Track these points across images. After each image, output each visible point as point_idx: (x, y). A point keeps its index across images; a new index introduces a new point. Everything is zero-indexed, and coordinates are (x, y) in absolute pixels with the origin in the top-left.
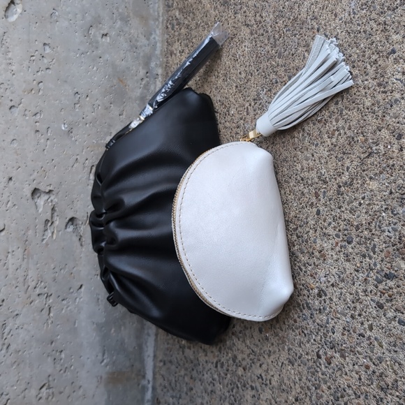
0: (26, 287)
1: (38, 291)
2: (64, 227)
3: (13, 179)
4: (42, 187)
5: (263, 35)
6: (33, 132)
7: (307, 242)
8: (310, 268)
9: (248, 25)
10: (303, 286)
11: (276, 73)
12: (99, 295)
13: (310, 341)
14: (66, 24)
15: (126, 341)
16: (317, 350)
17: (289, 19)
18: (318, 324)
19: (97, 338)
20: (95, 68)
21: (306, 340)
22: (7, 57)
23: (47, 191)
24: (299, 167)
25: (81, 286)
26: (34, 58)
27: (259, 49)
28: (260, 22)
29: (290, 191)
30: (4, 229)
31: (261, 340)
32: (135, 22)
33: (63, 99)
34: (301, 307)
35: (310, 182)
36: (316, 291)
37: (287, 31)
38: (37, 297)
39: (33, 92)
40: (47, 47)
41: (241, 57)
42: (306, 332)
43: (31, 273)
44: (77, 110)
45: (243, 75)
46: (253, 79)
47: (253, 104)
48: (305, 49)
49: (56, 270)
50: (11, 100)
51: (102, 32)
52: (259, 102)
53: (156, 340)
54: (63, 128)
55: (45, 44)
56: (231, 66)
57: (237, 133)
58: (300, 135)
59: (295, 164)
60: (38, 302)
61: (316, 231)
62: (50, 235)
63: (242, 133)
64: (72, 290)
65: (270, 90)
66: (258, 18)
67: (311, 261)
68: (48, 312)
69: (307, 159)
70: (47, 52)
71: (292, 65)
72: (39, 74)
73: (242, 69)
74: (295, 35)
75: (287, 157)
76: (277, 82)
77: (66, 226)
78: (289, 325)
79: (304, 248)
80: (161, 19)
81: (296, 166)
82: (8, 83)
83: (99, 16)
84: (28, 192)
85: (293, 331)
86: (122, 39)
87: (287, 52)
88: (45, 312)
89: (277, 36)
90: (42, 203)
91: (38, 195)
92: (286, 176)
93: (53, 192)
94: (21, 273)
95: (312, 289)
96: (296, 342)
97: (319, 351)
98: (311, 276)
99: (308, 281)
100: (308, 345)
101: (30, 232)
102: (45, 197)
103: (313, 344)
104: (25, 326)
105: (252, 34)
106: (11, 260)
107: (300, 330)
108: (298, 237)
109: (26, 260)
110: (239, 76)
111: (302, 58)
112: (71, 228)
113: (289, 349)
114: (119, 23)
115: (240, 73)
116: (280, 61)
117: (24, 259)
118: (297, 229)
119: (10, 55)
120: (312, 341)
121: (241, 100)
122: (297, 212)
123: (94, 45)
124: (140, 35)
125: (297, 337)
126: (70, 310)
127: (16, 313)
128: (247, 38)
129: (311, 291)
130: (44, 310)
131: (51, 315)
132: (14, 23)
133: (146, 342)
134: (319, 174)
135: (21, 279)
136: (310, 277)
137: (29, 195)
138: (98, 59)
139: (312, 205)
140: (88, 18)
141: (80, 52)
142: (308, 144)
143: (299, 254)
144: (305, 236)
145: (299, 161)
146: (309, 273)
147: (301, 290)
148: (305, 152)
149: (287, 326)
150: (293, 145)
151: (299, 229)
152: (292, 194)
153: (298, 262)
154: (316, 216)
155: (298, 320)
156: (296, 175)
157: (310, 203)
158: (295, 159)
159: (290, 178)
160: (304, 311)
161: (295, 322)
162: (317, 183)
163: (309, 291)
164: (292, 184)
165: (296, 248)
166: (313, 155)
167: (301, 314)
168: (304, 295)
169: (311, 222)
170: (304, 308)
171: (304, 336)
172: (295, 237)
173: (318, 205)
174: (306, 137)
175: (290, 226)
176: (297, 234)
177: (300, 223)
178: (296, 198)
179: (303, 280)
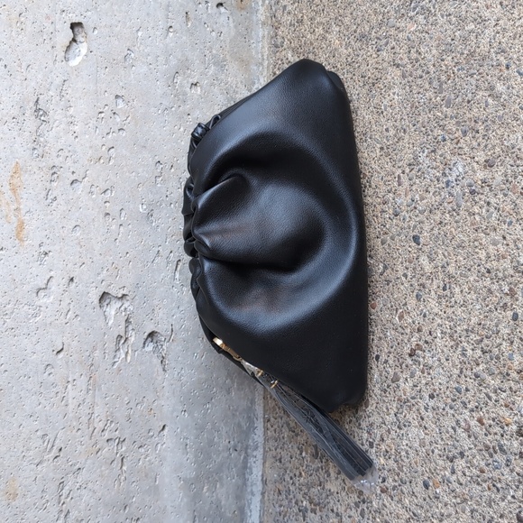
0: (91, 429)
1: (107, 435)
2: (142, 345)
3: (75, 281)
4: (113, 292)
5: (421, 77)
6: (102, 216)
7: (498, 358)
8: (504, 395)
9: (398, 66)
10: (494, 420)
11: (443, 127)
12: (187, 439)
13: (506, 498)
14: (145, 69)
15: (223, 503)
16: (518, 511)
17: (463, 54)
18: (518, 474)
19: (185, 500)
20: (182, 129)
21: (499, 496)
22: (68, 114)
23: (120, 296)
24: (483, 255)
25: (164, 427)
26: (103, 115)
27: (415, 96)
28: (417, 61)
29: (469, 289)
30: (62, 349)
31: (428, 499)
32: (233, 67)
33: (140, 170)
34: (491, 450)
35: (500, 275)
36: (514, 427)
37: (459, 70)
38: (106, 444)
39: (102, 161)
40: (120, 101)
41: (388, 109)
42: (499, 485)
43: (97, 410)
44: (159, 185)
45: (392, 132)
46: (407, 137)
47: (407, 170)
48: (488, 93)
49: (131, 405)
50: (73, 172)
51: (191, 81)
52: (416, 168)
53: (262, 501)
54: (141, 210)
55: (117, 97)
56: (373, 122)
57: (383, 211)
58: (484, 211)
59: (477, 250)
60: (107, 451)
61: (512, 342)
62: (123, 356)
63: (391, 211)
64: (151, 434)
65: (434, 151)
66: (414, 55)
67: (506, 386)
68: (120, 465)
69: (495, 243)
70: (119, 107)
71: (468, 115)
72: (110, 136)
73: (390, 124)
74: (472, 75)
75: (463, 242)
76: (444, 140)
77: (144, 344)
78: (471, 477)
79: (494, 368)
80: (266, 63)
81: (477, 253)
82: (70, 149)
83: (187, 60)
84: (94, 297)
85: (478, 484)
86: (216, 90)
87: (460, 99)
88: (117, 464)
89: (443, 78)
90: (113, 313)
91: (108, 301)
92: (462, 268)
93: (128, 298)
94: (84, 410)
95: (507, 425)
96: (484, 500)
97: (520, 512)
98: (506, 406)
99: (501, 413)
100: (503, 504)
101: (97, 353)
102: (116, 305)
103: (511, 503)
104: (90, 485)
105: (404, 76)
106: (71, 392)
107: (489, 484)
108: (484, 352)
109: (91, 392)
110: (385, 133)
111: (483, 105)
112: (150, 347)
113: (472, 511)
114: (213, 69)
115: (387, 130)
116: (449, 112)
117: (88, 390)
118: (482, 340)
119: (72, 111)
120: (509, 498)
121: (389, 167)
122: (481, 317)
123: (181, 98)
124: (239, 85)
125: (485, 493)
126: (150, 460)
127: (77, 467)
128: (396, 82)
129: (506, 428)
130: (115, 462)
131: (124, 468)
132: (77, 68)
133: (249, 504)
134: (515, 264)
135: (84, 419)
136: (504, 408)
137: (96, 301)
138: (185, 117)
139: (505, 307)
140: (173, 62)
141: (163, 107)
142: (497, 222)
143: (485, 376)
144: (496, 351)
145: (482, 246)
146: (502, 402)
147: (490, 426)
148: (492, 234)
149: (469, 479)
150: (472, 224)
151: (486, 341)
152: (472, 292)
153: (485, 387)
154: (512, 322)
155: (486, 468)
156: (479, 265)
157: (501, 304)
158: (476, 243)
159: (469, 270)
160: (496, 457)
161: (482, 471)
162: (512, 276)
163: (503, 428)
164: (472, 279)
165: (481, 367)
166: (504, 238)
167: (490, 461)
168: (496, 434)
169: (505, 331)
170: (496, 452)
171: (496, 491)
172: (479, 352)
173: (514, 306)
174: (493, 213)
175: (471, 337)
176: (482, 348)
177: (487, 332)
178: (480, 297)
179: (492, 412)
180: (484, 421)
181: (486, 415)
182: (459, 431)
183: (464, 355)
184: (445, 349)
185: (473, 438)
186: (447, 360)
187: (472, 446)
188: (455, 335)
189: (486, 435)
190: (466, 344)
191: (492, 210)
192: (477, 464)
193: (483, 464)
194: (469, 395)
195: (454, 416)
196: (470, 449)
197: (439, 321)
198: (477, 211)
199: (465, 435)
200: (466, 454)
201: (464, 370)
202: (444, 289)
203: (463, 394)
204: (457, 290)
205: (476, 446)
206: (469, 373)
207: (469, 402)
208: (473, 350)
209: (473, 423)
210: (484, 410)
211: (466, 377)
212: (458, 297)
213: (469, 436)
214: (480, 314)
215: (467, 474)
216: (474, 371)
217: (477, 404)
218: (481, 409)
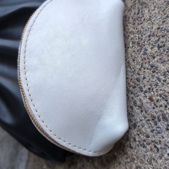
10: (160, 96)
13: (163, 155)
21: (158, 155)
34: (156, 120)
42: (159, 146)
78: (139, 142)
85: (144, 147)
96: (146, 159)
100: (160, 161)
107: (152, 145)
108: (159, 47)
118: (158, 40)
125: (148, 153)
147: (158, 101)
149: (138, 143)
151: (162, 39)
152: (156, 8)
153: (157, 73)
155: (151, 134)
160: (159, 124)
161: (148, 136)
165: (156, 59)
167: (155, 128)
168: (161, 106)
170: (159, 121)
171: (156, 151)
172: (156, 49)
175: (152, 40)
176: (159, 45)
177: (163, 33)
178: (161, 10)
179: (160, 90)
180: (154, 98)
181: (156, 94)
182: (135, 108)
183: (145, 54)
184: (133, 54)
185: (144, 112)
186: (134, 60)
187: (143, 118)
188: (141, 42)
189: (154, 108)
190: (147, 46)
192: (145, 131)
193: (149, 130)
194: (145, 82)
195: (133, 98)
196: (141, 120)
197: (132, 36)
199: (139, 111)
200: (138, 125)
201: (144, 64)
202: (138, 14)
203: (141, 81)
204: (146, 11)
205: (145, 117)
206: (147, 65)
207: (144, 86)
208: (152, 48)
209: (145, 101)
210: (154, 90)
211: (144, 69)
212: (147, 16)
213: (142, 111)
214: (160, 21)
215: (137, 139)
216: (151, 63)
217: (150, 87)
218: (152, 89)
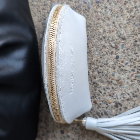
7: (106, 75)
8: (108, 91)
10: (102, 101)
24: (101, 30)
29: (93, 45)
34: (100, 114)
35: (110, 39)
36: (113, 104)
57: (44, 9)
58: (103, 11)
59: (98, 28)
61: (114, 68)
67: (110, 86)
69: (108, 25)
79: (104, 79)
81: (98, 29)
98: (110, 95)
99: (107, 98)
108: (99, 73)
118: (98, 68)
122: (99, 58)
129: (109, 105)
134: (119, 34)
136: (108, 96)
139: (112, 53)
142: (110, 16)
143: (99, 83)
144: (105, 72)
145: (101, 27)
146: (107, 94)
147: (100, 104)
148: (107, 21)
150: (96, 16)
151: (100, 68)
152: (94, 47)
153: (99, 88)
154: (115, 60)
156: (99, 35)
157: (110, 52)
158: (98, 25)
159: (93, 37)
162: (117, 40)
163: (107, 104)
164: (94, 41)
165: (97, 79)
166: (114, 23)
168: (103, 107)
169: (111, 63)
170: (102, 115)
172: (96, 73)
173: (117, 53)
174: (108, 12)
175: (92, 66)
176: (98, 71)
177: (101, 64)
178: (98, 49)
179: (102, 98)
180: (97, 102)
181: (99, 100)
189: (98, 108)
191: (108, 10)
198: (99, 11)
208: (93, 72)
214: (98, 56)
216: (93, 81)
217: (93, 95)
218: (96, 97)
